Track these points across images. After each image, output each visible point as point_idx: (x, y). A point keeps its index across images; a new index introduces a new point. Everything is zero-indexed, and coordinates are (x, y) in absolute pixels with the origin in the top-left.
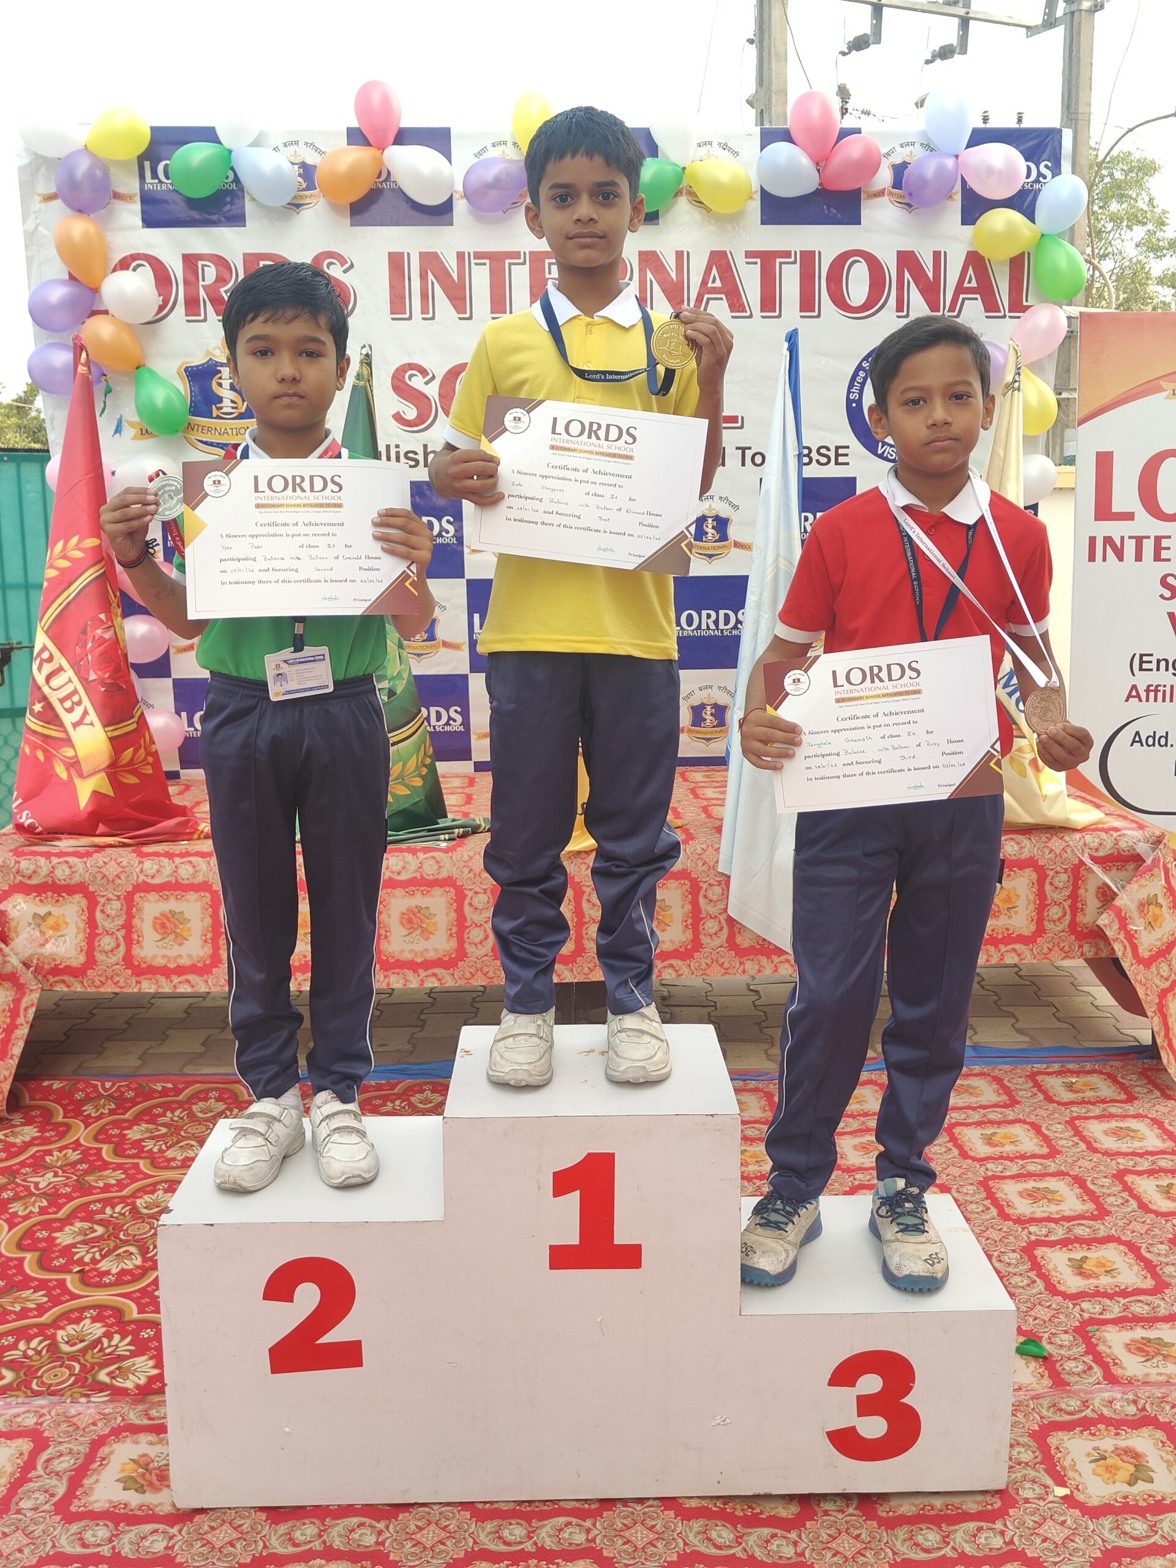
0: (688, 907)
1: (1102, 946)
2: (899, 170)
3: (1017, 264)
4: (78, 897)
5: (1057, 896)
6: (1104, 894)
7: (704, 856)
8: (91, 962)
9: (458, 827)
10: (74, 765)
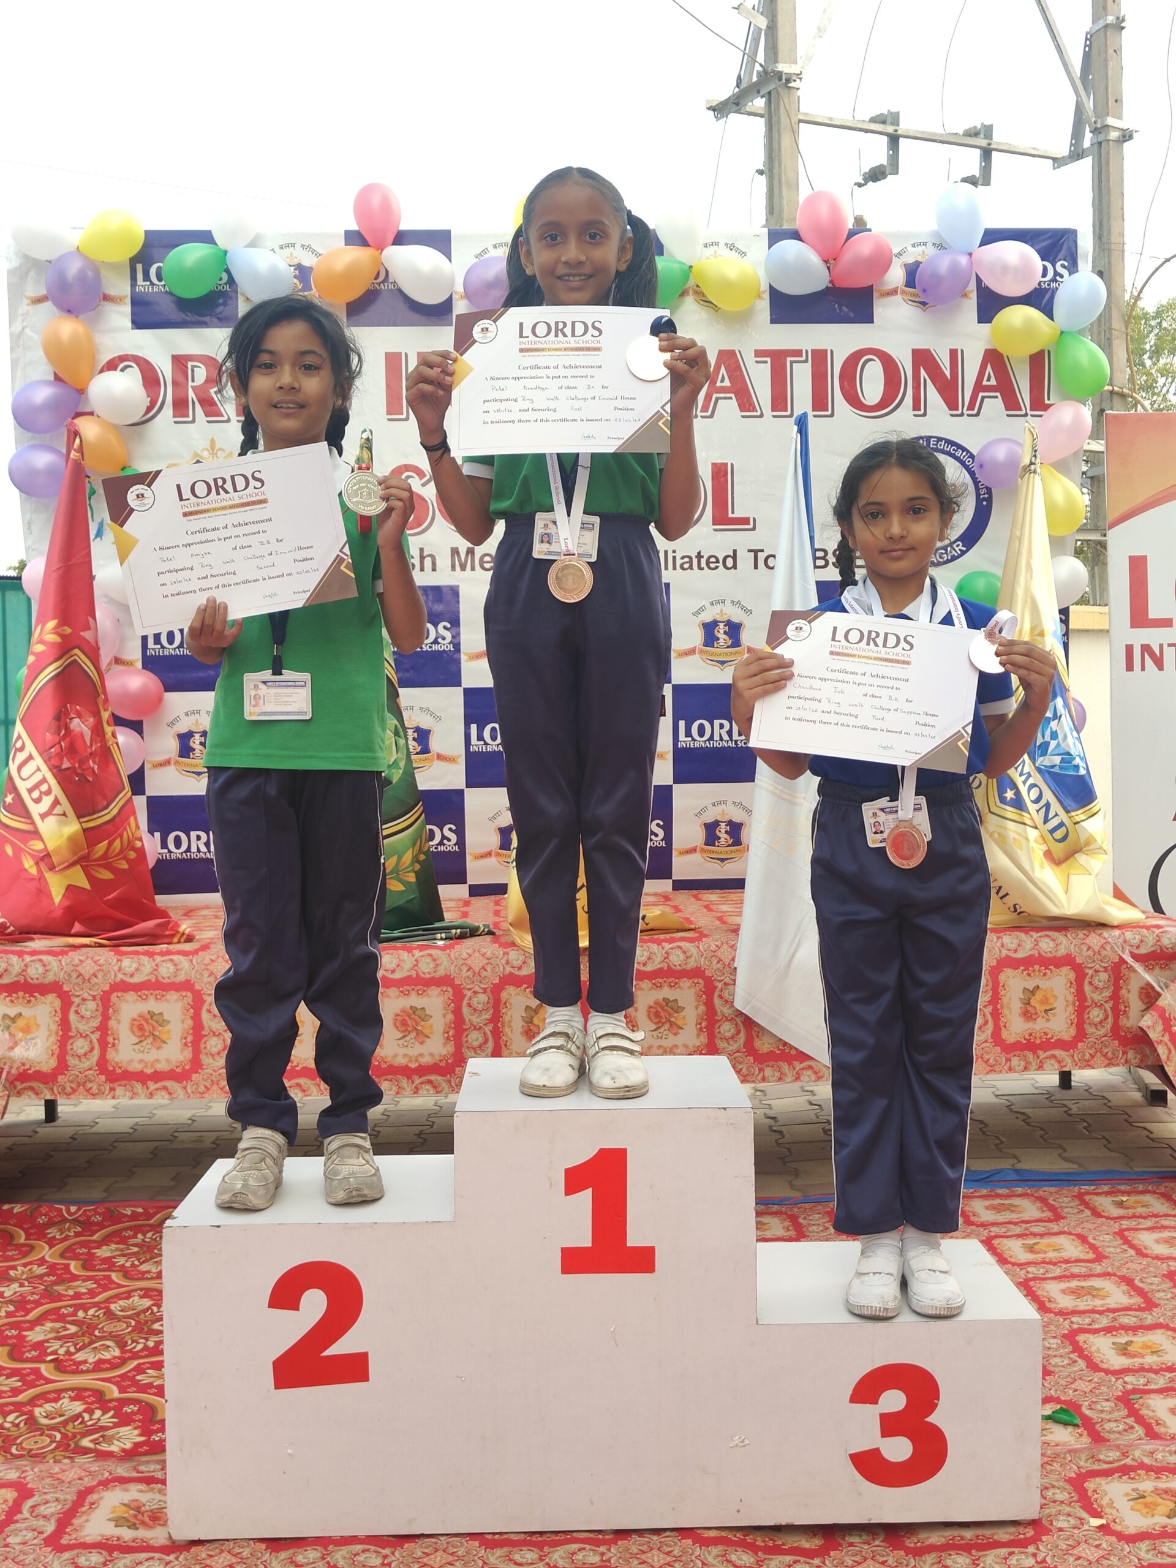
0: (702, 1008)
1: (1148, 1052)
2: (912, 269)
3: (1037, 362)
4: (51, 997)
5: (1097, 997)
6: (1148, 995)
7: (718, 954)
8: (62, 1066)
9: (456, 928)
10: (43, 858)
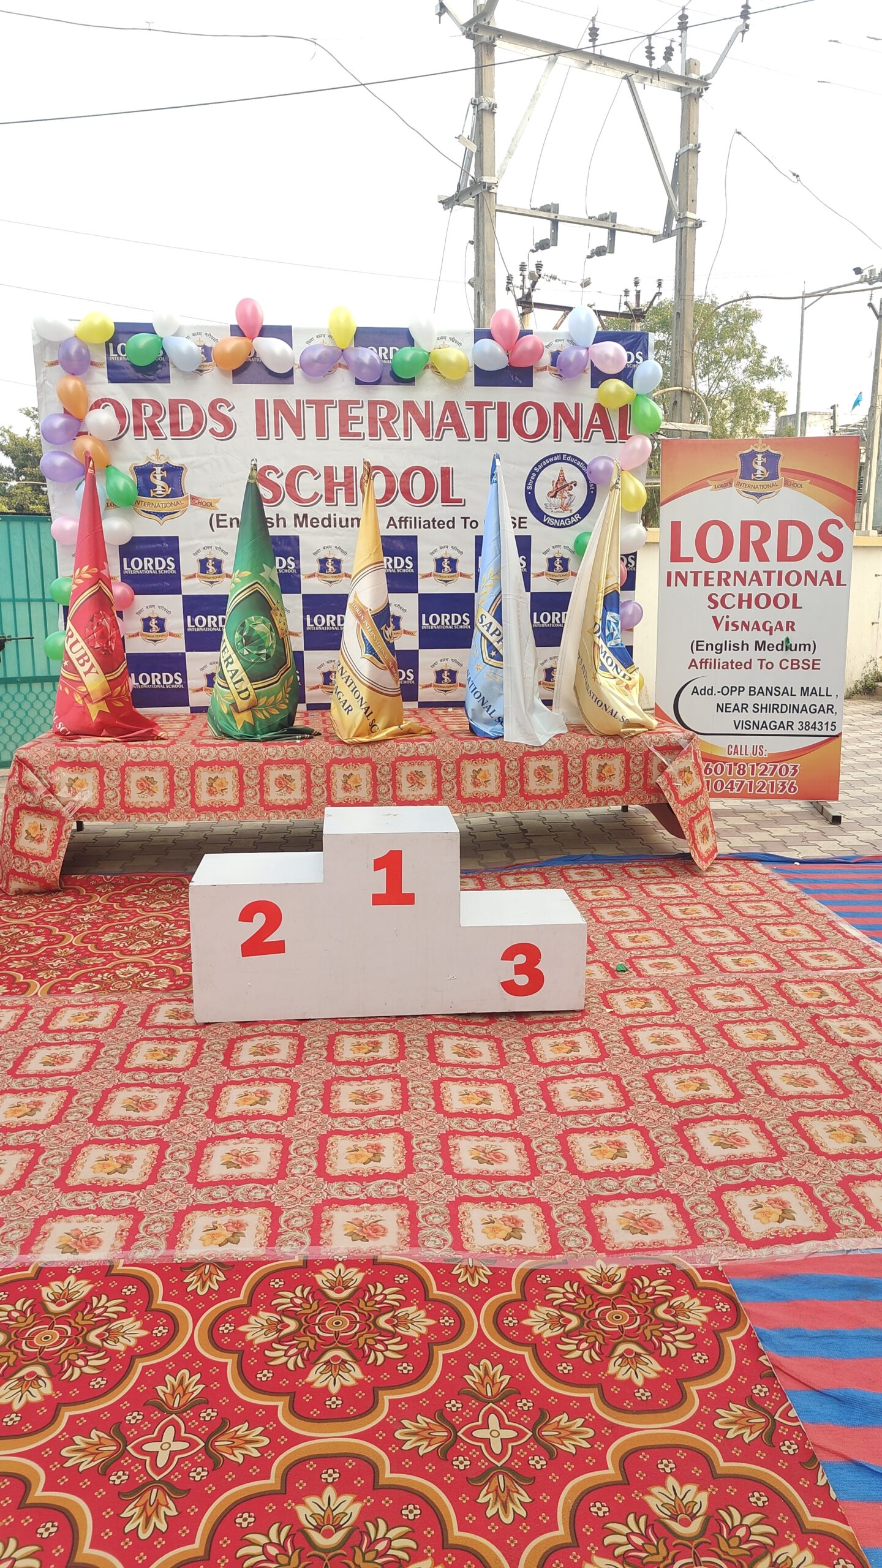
2: (555, 355)
3: (624, 411)
4: (93, 769)
5: (636, 769)
6: (661, 767)
8: (101, 805)
10: (86, 696)
